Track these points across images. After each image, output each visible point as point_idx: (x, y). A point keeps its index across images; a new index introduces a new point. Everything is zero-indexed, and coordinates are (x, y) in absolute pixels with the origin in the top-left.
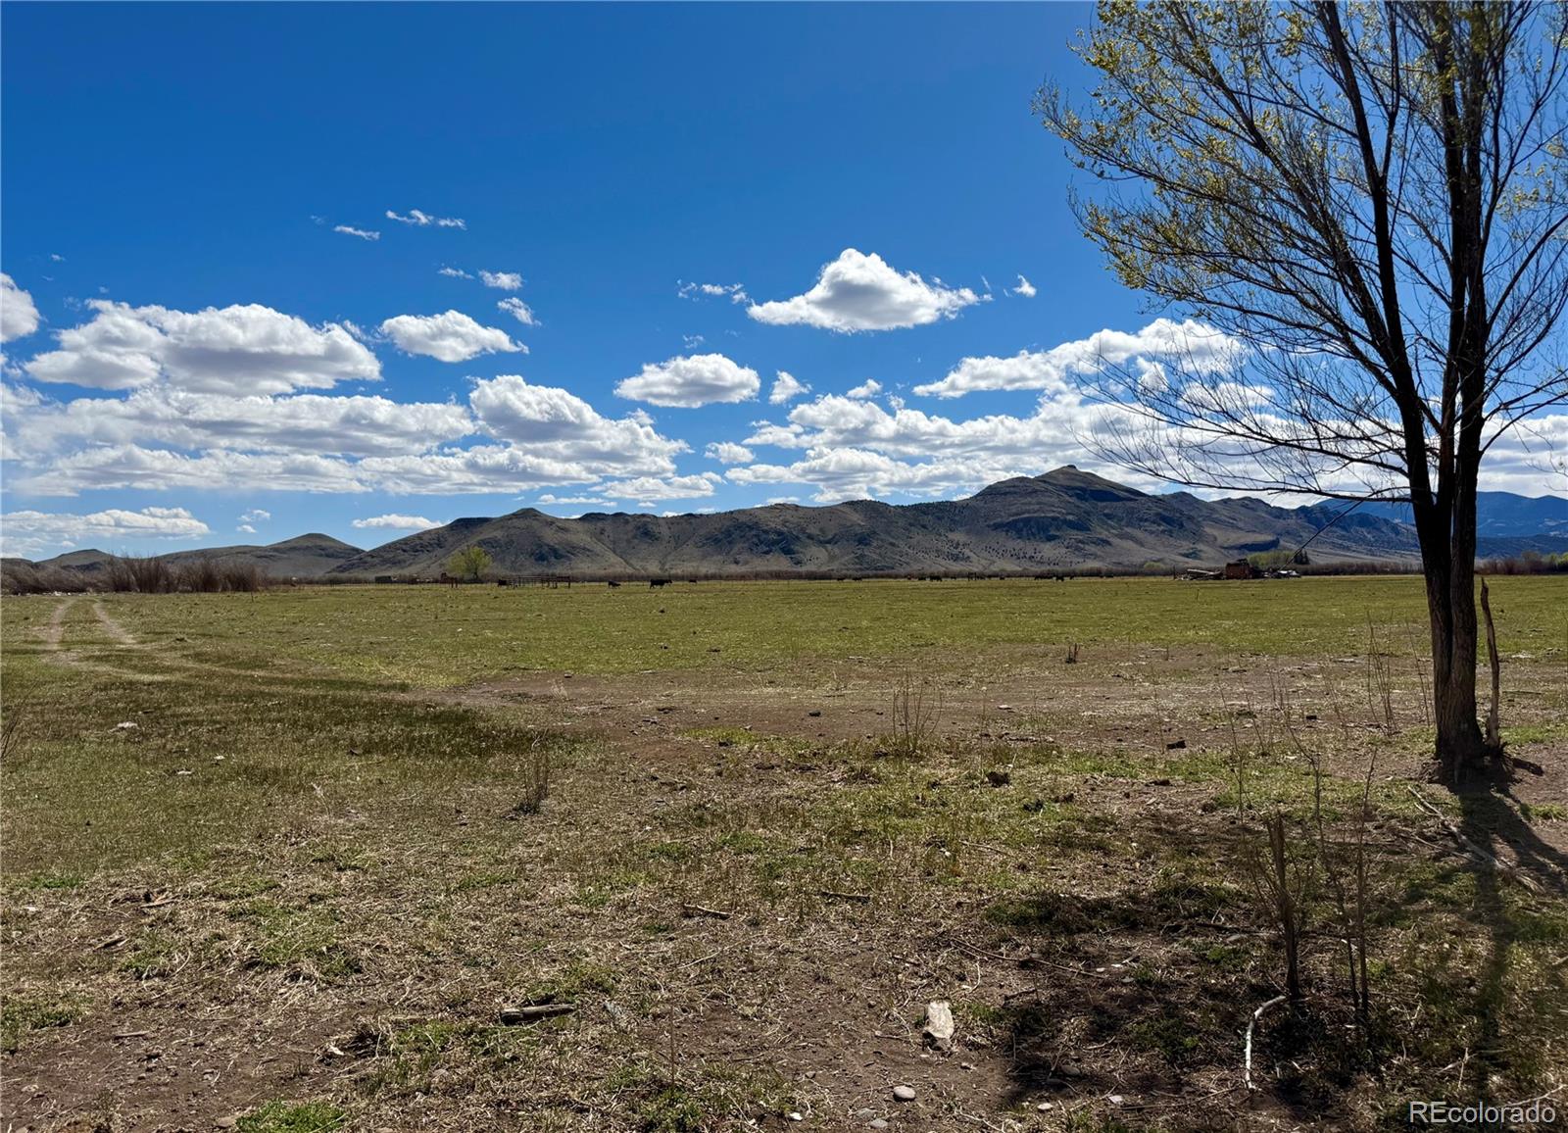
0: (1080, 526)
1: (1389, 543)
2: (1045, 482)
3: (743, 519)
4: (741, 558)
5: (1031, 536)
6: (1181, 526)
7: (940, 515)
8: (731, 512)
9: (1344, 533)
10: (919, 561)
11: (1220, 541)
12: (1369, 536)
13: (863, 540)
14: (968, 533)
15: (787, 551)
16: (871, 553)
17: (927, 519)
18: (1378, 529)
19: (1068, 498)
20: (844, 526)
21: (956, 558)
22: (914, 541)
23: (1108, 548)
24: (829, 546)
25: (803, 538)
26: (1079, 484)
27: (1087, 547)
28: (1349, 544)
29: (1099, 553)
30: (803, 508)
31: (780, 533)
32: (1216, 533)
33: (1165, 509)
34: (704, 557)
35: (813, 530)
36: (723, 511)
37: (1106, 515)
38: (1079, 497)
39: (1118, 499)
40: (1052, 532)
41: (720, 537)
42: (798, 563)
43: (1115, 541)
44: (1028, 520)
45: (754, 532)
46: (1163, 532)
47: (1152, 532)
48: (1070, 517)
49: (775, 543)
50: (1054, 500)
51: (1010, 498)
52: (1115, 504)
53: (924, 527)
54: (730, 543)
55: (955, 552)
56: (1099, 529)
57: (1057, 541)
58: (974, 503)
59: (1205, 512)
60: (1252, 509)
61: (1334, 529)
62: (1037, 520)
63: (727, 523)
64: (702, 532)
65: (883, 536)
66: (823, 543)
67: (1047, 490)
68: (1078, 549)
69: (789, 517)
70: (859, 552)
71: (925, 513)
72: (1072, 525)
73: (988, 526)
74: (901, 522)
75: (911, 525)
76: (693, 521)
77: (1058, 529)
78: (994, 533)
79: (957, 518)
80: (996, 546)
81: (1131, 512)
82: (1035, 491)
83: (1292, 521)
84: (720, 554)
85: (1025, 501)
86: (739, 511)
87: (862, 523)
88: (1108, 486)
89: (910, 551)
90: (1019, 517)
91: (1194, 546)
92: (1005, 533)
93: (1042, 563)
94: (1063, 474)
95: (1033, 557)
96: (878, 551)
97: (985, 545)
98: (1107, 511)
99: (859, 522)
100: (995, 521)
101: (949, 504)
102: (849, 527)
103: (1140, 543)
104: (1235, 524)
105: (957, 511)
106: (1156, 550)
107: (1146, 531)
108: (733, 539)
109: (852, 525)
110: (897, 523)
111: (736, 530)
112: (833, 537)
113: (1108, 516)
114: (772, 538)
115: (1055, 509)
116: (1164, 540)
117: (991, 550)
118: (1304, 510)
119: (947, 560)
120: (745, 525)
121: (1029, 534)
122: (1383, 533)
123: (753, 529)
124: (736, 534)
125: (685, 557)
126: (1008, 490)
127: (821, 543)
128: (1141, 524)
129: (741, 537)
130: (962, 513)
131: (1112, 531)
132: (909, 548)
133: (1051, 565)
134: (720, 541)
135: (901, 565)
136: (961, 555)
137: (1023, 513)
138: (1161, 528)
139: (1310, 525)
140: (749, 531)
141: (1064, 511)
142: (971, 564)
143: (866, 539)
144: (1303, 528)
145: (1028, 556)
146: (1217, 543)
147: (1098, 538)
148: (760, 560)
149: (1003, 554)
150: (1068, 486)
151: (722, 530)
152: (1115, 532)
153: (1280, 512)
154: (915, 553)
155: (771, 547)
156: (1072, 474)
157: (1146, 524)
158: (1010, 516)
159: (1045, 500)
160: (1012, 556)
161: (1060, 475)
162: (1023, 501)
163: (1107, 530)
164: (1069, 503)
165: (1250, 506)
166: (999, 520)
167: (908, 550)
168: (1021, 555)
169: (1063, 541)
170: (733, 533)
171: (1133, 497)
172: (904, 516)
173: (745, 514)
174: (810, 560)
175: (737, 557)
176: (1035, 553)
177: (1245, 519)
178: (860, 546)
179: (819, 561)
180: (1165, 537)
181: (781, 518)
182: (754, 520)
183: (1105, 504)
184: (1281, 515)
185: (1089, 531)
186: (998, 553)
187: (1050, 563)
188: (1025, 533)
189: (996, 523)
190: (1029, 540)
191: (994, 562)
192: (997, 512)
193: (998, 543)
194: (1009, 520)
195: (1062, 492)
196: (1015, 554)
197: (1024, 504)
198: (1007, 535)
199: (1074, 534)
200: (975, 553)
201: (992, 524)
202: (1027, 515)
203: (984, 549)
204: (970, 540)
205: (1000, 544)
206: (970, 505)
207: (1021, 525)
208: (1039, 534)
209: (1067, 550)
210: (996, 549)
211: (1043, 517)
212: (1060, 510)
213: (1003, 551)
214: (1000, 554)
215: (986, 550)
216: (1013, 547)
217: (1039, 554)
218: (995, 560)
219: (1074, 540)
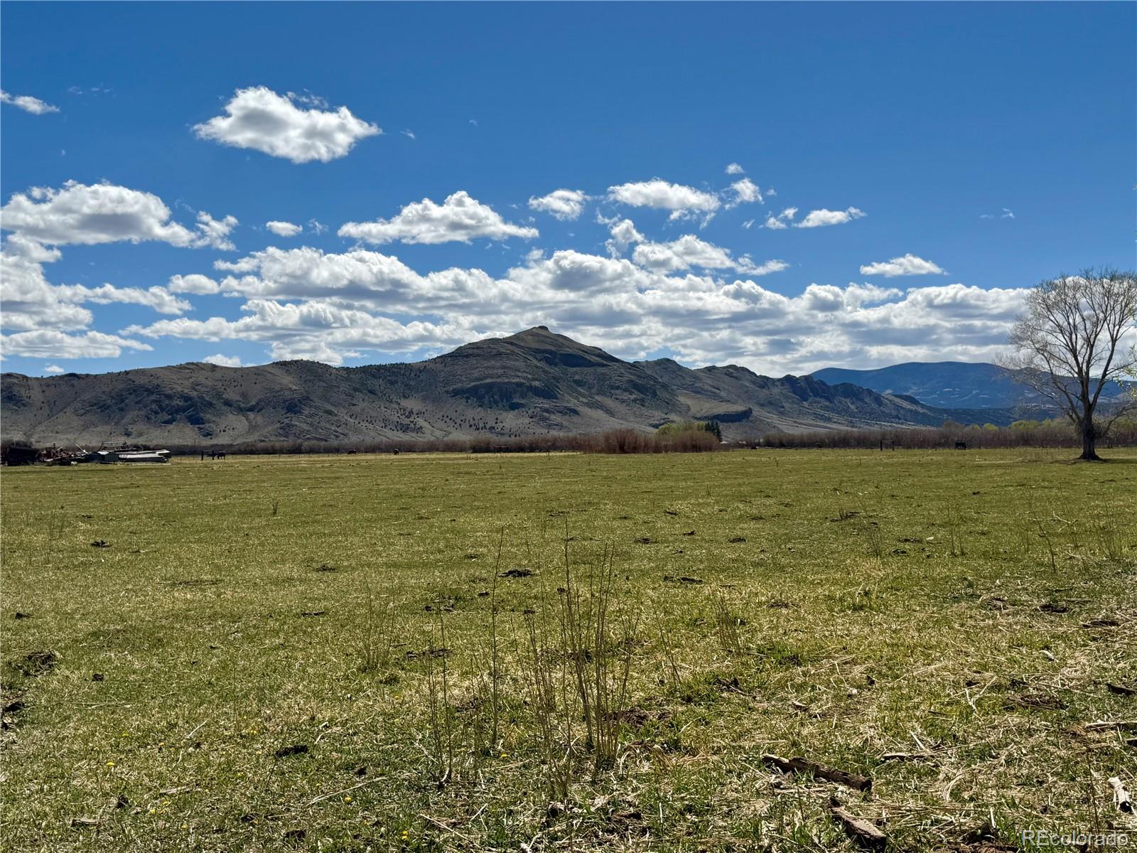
0: (547, 393)
1: (871, 413)
2: (512, 344)
3: (141, 381)
4: (134, 429)
5: (493, 404)
6: (654, 394)
7: (393, 378)
8: (127, 373)
9: (827, 403)
10: (357, 431)
11: (693, 410)
12: (852, 407)
13: (292, 407)
14: (424, 399)
15: (195, 421)
16: (299, 423)
17: (378, 384)
18: (862, 400)
19: (535, 362)
20: (272, 390)
21: (405, 429)
22: (357, 409)
23: (575, 419)
24: (251, 415)
25: (218, 404)
26: (549, 347)
27: (553, 417)
28: (831, 415)
29: (565, 423)
30: (222, 368)
31: (187, 398)
32: (689, 402)
33: (639, 376)
34: (85, 427)
35: (231, 395)
36: (116, 371)
37: (575, 382)
38: (547, 360)
39: (591, 364)
40: (516, 400)
41: (109, 402)
42: (208, 434)
43: (584, 410)
44: (490, 386)
45: (153, 397)
46: (635, 400)
47: (623, 401)
48: (536, 383)
49: (179, 410)
50: (520, 364)
51: (473, 361)
52: (586, 370)
53: (372, 392)
54: (121, 410)
55: (407, 421)
56: (567, 397)
57: (521, 410)
58: (432, 366)
59: (688, 380)
60: (736, 378)
61: (818, 399)
62: (500, 386)
63: (121, 386)
64: (87, 396)
65: (318, 402)
67: (513, 353)
68: (544, 419)
69: (202, 379)
70: (287, 421)
71: (374, 376)
72: (538, 392)
73: (447, 392)
74: (344, 387)
75: (355, 390)
76: (75, 382)
77: (523, 396)
78: (453, 400)
79: (412, 383)
80: (454, 415)
81: (602, 378)
82: (500, 354)
83: (776, 391)
84: (107, 423)
85: (489, 364)
86: (137, 371)
87: (294, 387)
88: (580, 350)
89: (352, 421)
90: (481, 382)
91: (666, 416)
92: (464, 400)
93: (502, 434)
94: (532, 335)
95: (494, 428)
96: (309, 420)
97: (442, 413)
98: (577, 377)
99: (291, 386)
100: (455, 387)
101: (404, 366)
102: (278, 391)
103: (610, 413)
104: (715, 393)
105: (413, 375)
106: (626, 420)
107: (617, 399)
108: (126, 405)
109: (282, 389)
110: (338, 387)
111: (130, 394)
112: (257, 404)
113: (579, 383)
114: (178, 405)
115: (520, 374)
116: (635, 409)
117: (448, 420)
118: (789, 379)
119: (395, 431)
120: (143, 387)
121: (490, 401)
122: (867, 404)
123: (153, 393)
124: (131, 399)
125: (60, 427)
126: (470, 352)
127: (242, 411)
128: (612, 391)
129: (137, 403)
130: (419, 377)
131: (581, 399)
132: (351, 417)
133: (513, 437)
134: (108, 407)
135: (337, 437)
136: (412, 425)
137: (486, 378)
138: (633, 397)
139: (794, 396)
140: (148, 395)
141: (529, 376)
142: (422, 435)
143: (296, 406)
144: (787, 397)
145: (488, 426)
146: (690, 413)
147: (565, 407)
148: (159, 431)
149: (460, 425)
150: (537, 349)
151: (113, 394)
152: (585, 400)
153: (765, 382)
154: (357, 422)
155: (175, 415)
156: (543, 336)
157: (618, 392)
158: (471, 381)
159: (511, 363)
160: (471, 426)
161: (530, 337)
162: (486, 365)
163: (576, 398)
164: (537, 367)
165: (735, 375)
166: (459, 385)
167: (349, 419)
168: (481, 425)
169: (527, 409)
170: (126, 398)
171: (605, 362)
172: (347, 379)
173: (145, 375)
174: (224, 431)
175: (130, 426)
176: (496, 423)
177: (726, 387)
178: (288, 415)
179: (236, 432)
180: (636, 407)
181: (191, 380)
182: (155, 382)
183: (575, 369)
184: (766, 384)
185: (557, 399)
186: (456, 423)
187: (512, 434)
188: (486, 401)
189: (455, 389)
190: (490, 408)
191: (451, 433)
192: (457, 377)
193: (456, 412)
194: (470, 386)
195: (530, 355)
196: (475, 425)
197: (487, 368)
198: (467, 402)
199: (540, 402)
200: (429, 423)
201: (451, 389)
202: (489, 380)
203: (441, 418)
204: (425, 408)
205: (458, 413)
206: (428, 367)
207: (483, 391)
208: (502, 401)
209: (531, 420)
210: (453, 418)
211: (507, 383)
212: (526, 375)
213: (462, 421)
214: (458, 424)
215: (442, 420)
216: (472, 416)
217: (500, 424)
218: (452, 431)
219: (538, 409)
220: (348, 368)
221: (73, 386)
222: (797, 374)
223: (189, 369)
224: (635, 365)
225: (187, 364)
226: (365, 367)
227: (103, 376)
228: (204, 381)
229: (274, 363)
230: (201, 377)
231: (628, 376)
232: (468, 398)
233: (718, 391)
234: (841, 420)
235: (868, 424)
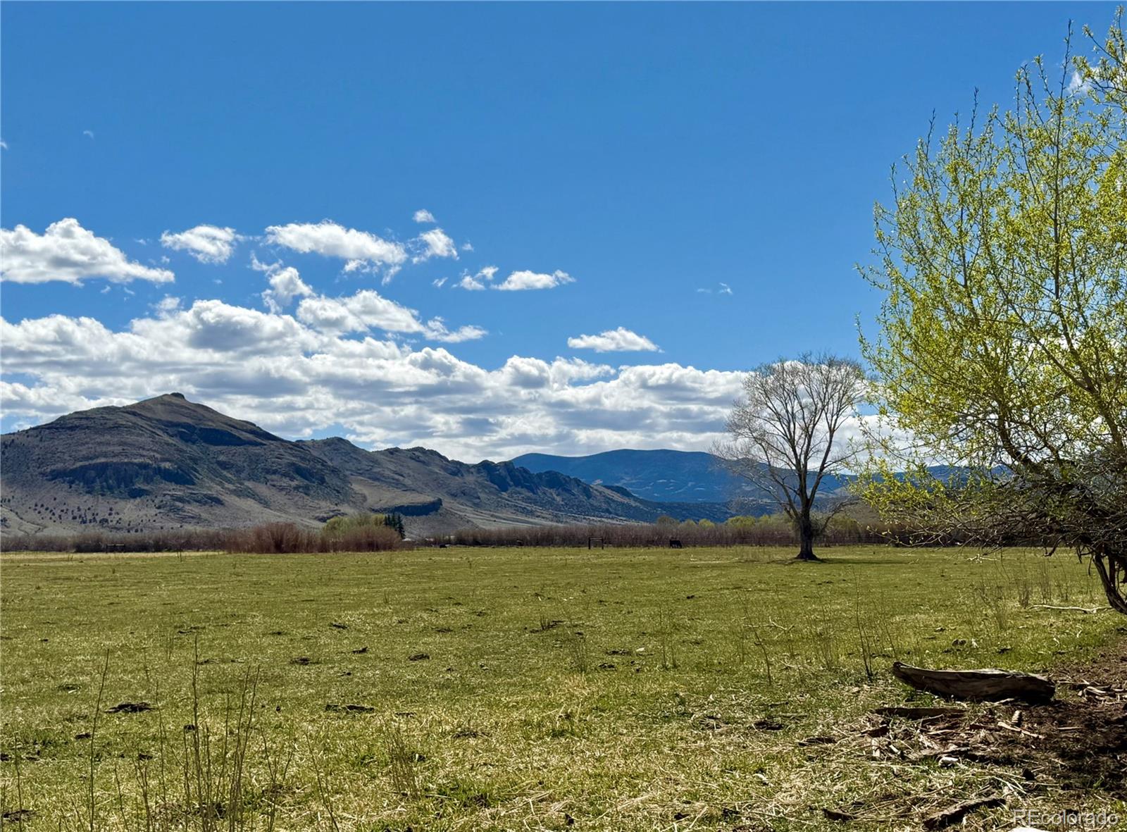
0: (181, 477)
1: (579, 507)
2: (134, 414)
5: (107, 490)
6: (322, 481)
9: (530, 494)
11: (370, 502)
12: (558, 499)
14: (10, 482)
18: (568, 491)
19: (166, 438)
23: (218, 510)
27: (187, 507)
28: (534, 507)
29: (204, 515)
32: (366, 491)
33: (303, 459)
37: (220, 463)
38: (182, 436)
39: (240, 442)
40: (139, 485)
44: (105, 466)
46: (297, 488)
47: (281, 489)
48: (167, 465)
50: (144, 440)
51: (79, 435)
56: (208, 483)
58: (23, 439)
59: (365, 464)
60: (423, 462)
61: (519, 489)
62: (117, 468)
67: (135, 426)
68: (176, 510)
72: (169, 476)
73: (43, 474)
77: (148, 480)
78: (50, 485)
80: (51, 505)
81: (255, 460)
82: (117, 427)
83: (470, 479)
85: (102, 439)
88: (226, 424)
90: (90, 462)
91: (336, 508)
92: (66, 486)
93: (118, 529)
94: (162, 404)
95: (107, 521)
97: (34, 502)
98: (222, 458)
100: (53, 467)
103: (265, 503)
104: (397, 480)
106: (286, 512)
107: (274, 486)
113: (224, 465)
115: (145, 453)
116: (296, 498)
117: (43, 510)
118: (486, 465)
121: (102, 487)
122: (574, 495)
126: (77, 423)
128: (269, 477)
131: (227, 485)
133: (133, 531)
137: (97, 457)
138: (294, 483)
139: (492, 485)
141: (158, 456)
142: (7, 529)
144: (484, 487)
145: (98, 519)
146: (367, 505)
147: (205, 495)
149: (60, 516)
150: (171, 422)
152: (231, 487)
153: (458, 468)
156: (177, 405)
157: (274, 477)
158: (77, 460)
159: (131, 439)
160: (74, 518)
161: (159, 406)
162: (98, 440)
163: (220, 484)
164: (168, 444)
165: (421, 459)
166: (60, 466)
168: (89, 517)
169: (153, 498)
171: (259, 440)
176: (110, 514)
177: (412, 474)
180: (299, 497)
183: (219, 448)
184: (459, 471)
185: (194, 484)
186: (54, 514)
187: (132, 528)
188: (97, 486)
189: (54, 471)
190: (103, 495)
191: (45, 527)
192: (58, 455)
193: (55, 499)
194: (75, 467)
195: (159, 428)
196: (80, 516)
197: (100, 444)
198: (71, 487)
199: (171, 488)
200: (17, 513)
201: (49, 470)
202: (103, 460)
203: (33, 507)
204: (12, 494)
205: (57, 501)
206: (16, 441)
207: (93, 473)
208: (119, 487)
209: (158, 511)
210: (51, 507)
211: (127, 464)
212: (152, 454)
213: (62, 511)
214: (57, 515)
215: (36, 510)
216: (77, 506)
217: (116, 516)
218: (47, 524)
219: (169, 498)
222: (496, 460)
224: (299, 445)
231: (287, 458)
233: (401, 478)
234: (545, 514)
235: (575, 519)
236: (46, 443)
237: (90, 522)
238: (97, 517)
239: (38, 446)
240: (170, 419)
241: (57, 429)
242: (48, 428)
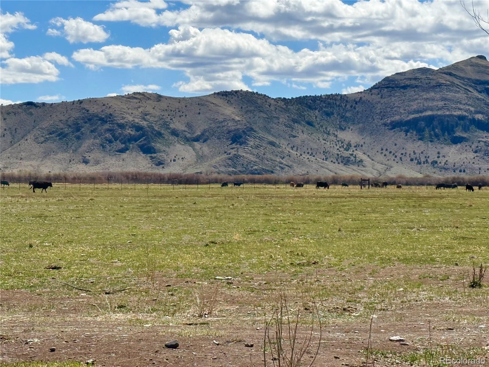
2: (450, 74)
3: (94, 109)
4: (91, 157)
5: (434, 138)
7: (328, 110)
8: (80, 102)
10: (301, 163)
13: (237, 138)
14: (362, 131)
15: (147, 150)
17: (314, 115)
19: (476, 94)
20: (214, 120)
21: (346, 161)
22: (297, 141)
24: (197, 145)
25: (167, 134)
30: (167, 98)
31: (138, 128)
34: (46, 155)
35: (178, 125)
40: (459, 133)
41: (66, 130)
42: (160, 163)
44: (431, 119)
45: (107, 126)
48: (479, 117)
49: (132, 139)
50: (461, 96)
51: (410, 93)
53: (310, 124)
54: (78, 138)
55: (346, 154)
57: (464, 144)
58: (368, 97)
62: (441, 119)
63: (76, 114)
64: (45, 124)
65: (261, 134)
66: (191, 140)
67: (453, 84)
68: (488, 154)
69: (149, 109)
70: (233, 152)
71: (310, 107)
72: (481, 126)
73: (385, 125)
74: (283, 117)
75: (295, 121)
76: (33, 110)
77: (466, 129)
78: (392, 133)
79: (348, 114)
80: (393, 149)
82: (439, 85)
84: (65, 151)
85: (428, 96)
86: (90, 101)
87: (237, 118)
89: (293, 152)
90: (420, 114)
92: (403, 134)
93: (446, 169)
94: (471, 66)
96: (255, 151)
97: (380, 147)
99: (233, 116)
100: (393, 119)
101: (339, 98)
102: (222, 122)
105: (348, 106)
108: (82, 134)
109: (225, 120)
110: (278, 118)
111: (86, 123)
112: (203, 134)
114: (129, 134)
115: (462, 107)
117: (387, 153)
119: (336, 164)
120: (97, 116)
121: (431, 135)
123: (107, 122)
124: (86, 129)
125: (23, 154)
126: (408, 82)
127: (188, 140)
129: (92, 131)
130: (355, 108)
132: (292, 148)
133: (457, 171)
134: (65, 136)
135: (282, 168)
136: (352, 158)
137: (425, 110)
140: (102, 124)
141: (472, 109)
142: (364, 168)
143: (241, 137)
145: (430, 161)
148: (114, 159)
149: (401, 158)
150: (477, 80)
151: (69, 123)
154: (299, 154)
155: (128, 144)
156: (483, 66)
158: (410, 113)
159: (450, 95)
160: (412, 160)
161: (469, 67)
162: (425, 96)
164: (478, 99)
166: (397, 118)
167: (291, 151)
168: (423, 159)
169: (470, 144)
170: (82, 127)
172: (287, 110)
173: (98, 105)
174: (174, 161)
175: (87, 155)
176: (438, 157)
178: (234, 145)
179: (185, 161)
181: (140, 110)
182: (108, 111)
186: (396, 157)
187: (457, 169)
188: (427, 134)
189: (393, 122)
190: (431, 141)
191: (391, 167)
192: (395, 109)
193: (396, 145)
194: (409, 118)
195: (470, 86)
196: (416, 159)
197: (426, 99)
198: (406, 135)
199: (484, 135)
200: (369, 156)
201: (389, 122)
202: (429, 113)
203: (380, 151)
204: (363, 141)
205: (397, 146)
206: (364, 99)
207: (422, 124)
208: (443, 135)
209: (476, 155)
210: (393, 152)
211: (448, 116)
212: (468, 107)
213: (402, 154)
214: (398, 158)
215: (382, 153)
216: (413, 150)
217: (443, 158)
218: (392, 165)
219: (482, 144)
220: (284, 98)
221: (31, 114)
223: (136, 98)
225: (134, 93)
226: (300, 97)
227: (58, 105)
228: (152, 111)
229: (215, 93)
230: (149, 107)
232: (407, 131)
236: (385, 100)
237: (424, 163)
238: (429, 160)
239: (379, 102)
240: (478, 78)
241: (393, 88)
242: (387, 88)
